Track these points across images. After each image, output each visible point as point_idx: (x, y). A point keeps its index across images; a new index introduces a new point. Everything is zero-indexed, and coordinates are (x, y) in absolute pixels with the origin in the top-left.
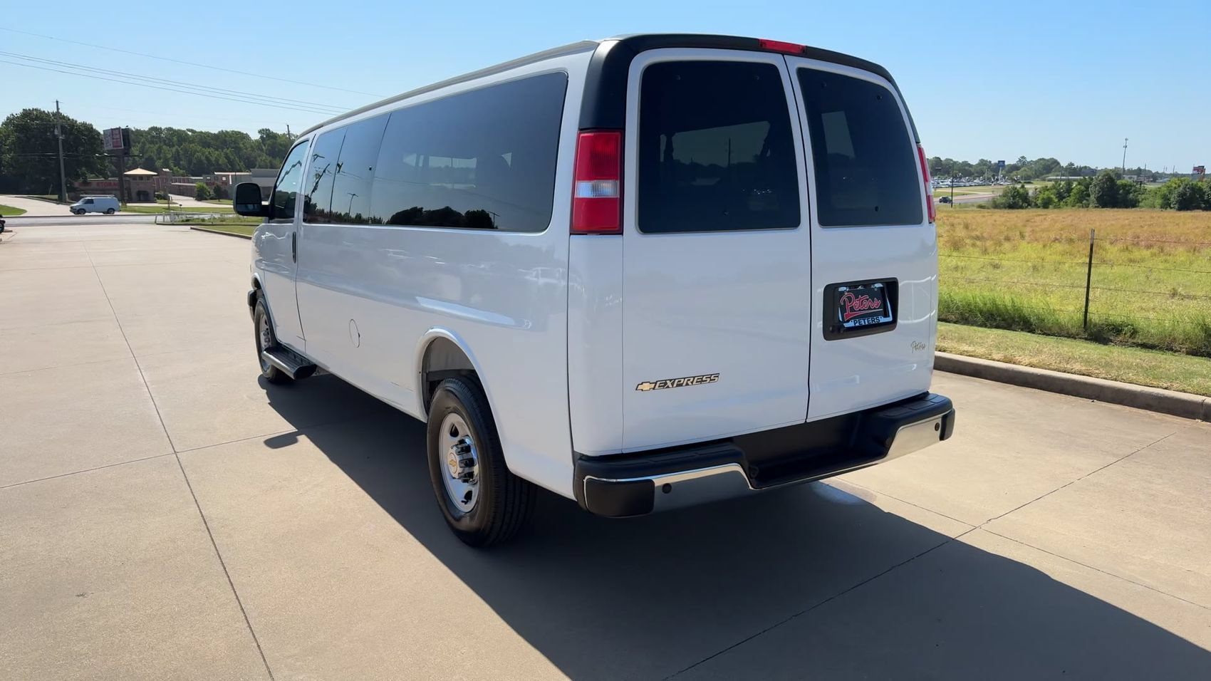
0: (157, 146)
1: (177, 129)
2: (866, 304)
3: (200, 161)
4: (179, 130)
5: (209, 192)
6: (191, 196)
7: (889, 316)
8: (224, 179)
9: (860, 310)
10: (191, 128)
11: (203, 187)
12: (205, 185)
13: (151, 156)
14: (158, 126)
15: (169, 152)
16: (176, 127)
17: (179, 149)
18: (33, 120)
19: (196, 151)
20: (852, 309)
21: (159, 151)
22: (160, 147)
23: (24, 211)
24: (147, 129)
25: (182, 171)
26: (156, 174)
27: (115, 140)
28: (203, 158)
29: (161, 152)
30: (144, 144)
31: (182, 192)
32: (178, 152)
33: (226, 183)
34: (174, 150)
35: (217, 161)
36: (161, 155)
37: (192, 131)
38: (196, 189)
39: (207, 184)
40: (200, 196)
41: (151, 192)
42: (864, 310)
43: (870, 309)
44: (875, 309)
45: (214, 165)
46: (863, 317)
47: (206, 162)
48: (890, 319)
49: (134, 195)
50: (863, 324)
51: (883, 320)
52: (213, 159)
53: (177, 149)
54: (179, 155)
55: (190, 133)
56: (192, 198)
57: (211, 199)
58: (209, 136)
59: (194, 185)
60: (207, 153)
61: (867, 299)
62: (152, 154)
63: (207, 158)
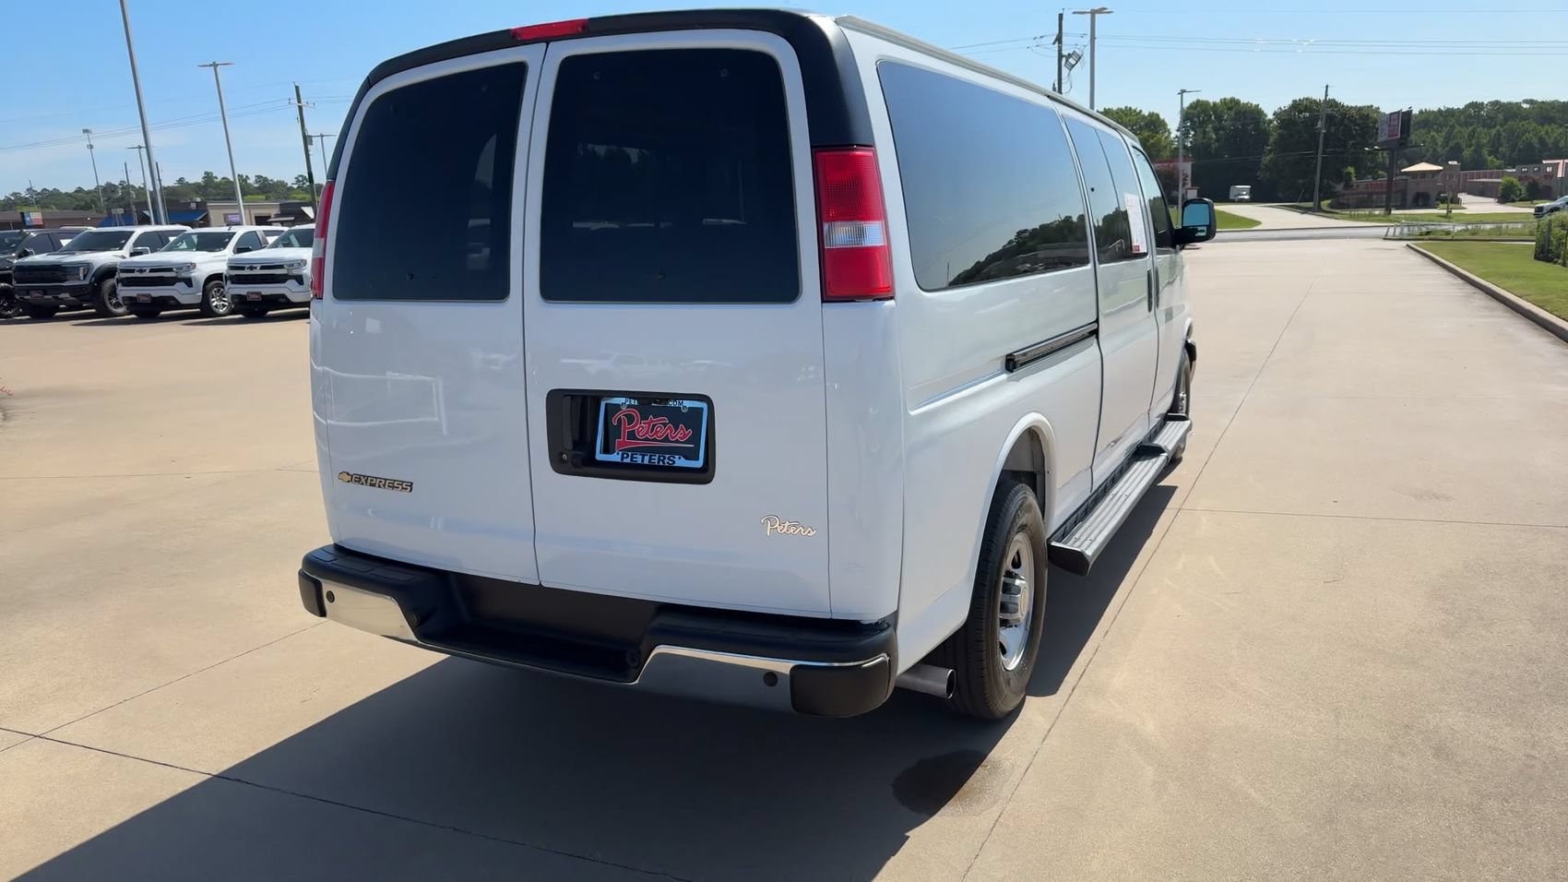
0: (1471, 128)
1: (1506, 101)
2: (662, 432)
3: (1530, 145)
4: (1510, 104)
5: (1520, 190)
6: (1491, 197)
7: (698, 459)
8: (1549, 169)
9: (647, 439)
10: (1529, 98)
11: (1512, 183)
12: (1515, 181)
13: (1458, 144)
14: (1479, 101)
15: (1484, 136)
16: (1504, 100)
17: (1501, 130)
18: (1300, 112)
19: (1526, 131)
20: (632, 435)
21: (1471, 136)
22: (1474, 131)
23: (1258, 223)
24: (1462, 107)
25: (1499, 162)
26: (1441, 168)
27: (1392, 128)
28: (1535, 141)
29: (1473, 136)
30: (1453, 127)
31: (1482, 191)
32: (1499, 134)
33: (1552, 175)
34: (1493, 132)
35: (1556, 143)
36: (1473, 142)
37: (1531, 102)
38: (1501, 187)
39: (1520, 179)
40: (1506, 196)
41: (1433, 195)
42: (654, 440)
43: (666, 440)
44: (677, 441)
45: (1550, 150)
46: (643, 451)
47: (1537, 146)
48: (699, 464)
49: (1410, 198)
50: (640, 462)
51: (680, 462)
52: (1550, 141)
53: (1498, 131)
54: (1499, 139)
55: (1525, 106)
56: (1492, 200)
57: (1521, 200)
58: (1554, 108)
59: (1499, 180)
60: (1543, 133)
61: (665, 425)
62: (1461, 141)
63: (1541, 140)
